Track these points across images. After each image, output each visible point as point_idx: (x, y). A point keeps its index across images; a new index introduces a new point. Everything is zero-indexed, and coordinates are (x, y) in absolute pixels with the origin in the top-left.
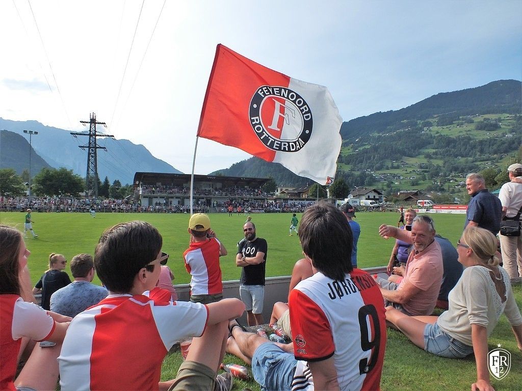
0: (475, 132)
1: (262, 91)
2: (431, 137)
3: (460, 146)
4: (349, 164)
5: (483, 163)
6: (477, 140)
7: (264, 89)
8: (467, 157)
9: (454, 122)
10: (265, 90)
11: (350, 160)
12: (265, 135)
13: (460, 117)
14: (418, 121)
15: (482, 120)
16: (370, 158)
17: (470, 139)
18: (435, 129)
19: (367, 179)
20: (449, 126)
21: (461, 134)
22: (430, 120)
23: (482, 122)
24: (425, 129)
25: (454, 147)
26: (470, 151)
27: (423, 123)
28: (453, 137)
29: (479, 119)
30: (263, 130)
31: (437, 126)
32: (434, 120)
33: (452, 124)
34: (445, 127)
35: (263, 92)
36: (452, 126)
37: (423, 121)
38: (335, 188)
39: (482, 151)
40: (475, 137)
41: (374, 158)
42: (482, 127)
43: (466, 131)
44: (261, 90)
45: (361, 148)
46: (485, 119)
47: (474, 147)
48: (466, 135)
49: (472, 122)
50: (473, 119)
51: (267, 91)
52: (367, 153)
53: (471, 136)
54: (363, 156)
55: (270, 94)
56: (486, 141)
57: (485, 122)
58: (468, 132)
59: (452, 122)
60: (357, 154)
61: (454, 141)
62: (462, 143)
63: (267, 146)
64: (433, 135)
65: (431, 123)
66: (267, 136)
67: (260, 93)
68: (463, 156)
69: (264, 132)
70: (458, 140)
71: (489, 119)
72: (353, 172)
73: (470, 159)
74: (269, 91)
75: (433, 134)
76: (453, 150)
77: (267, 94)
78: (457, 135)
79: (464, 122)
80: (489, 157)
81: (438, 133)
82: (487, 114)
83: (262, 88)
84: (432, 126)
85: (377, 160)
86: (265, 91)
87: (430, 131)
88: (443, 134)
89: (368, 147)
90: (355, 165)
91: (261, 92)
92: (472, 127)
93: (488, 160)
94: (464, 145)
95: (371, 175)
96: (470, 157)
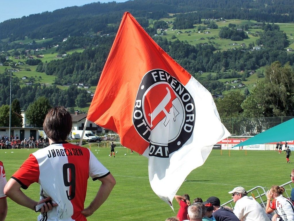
0: (219, 41)
1: (158, 74)
2: (166, 43)
3: (201, 57)
4: (51, 74)
5: (228, 80)
6: (222, 51)
7: (160, 72)
8: (210, 72)
9: (194, 25)
10: (162, 74)
11: (55, 69)
12: (144, 123)
13: (202, 20)
14: (150, 21)
15: (227, 26)
16: (83, 68)
17: (214, 49)
18: (170, 31)
19: (79, 97)
20: (188, 30)
21: (203, 42)
22: (165, 20)
23: (227, 29)
24: (159, 31)
25: (195, 58)
26: (213, 65)
27: (156, 23)
28: (194, 44)
29: (224, 24)
30: (143, 118)
31: (174, 28)
32: (170, 20)
33: (192, 27)
34: (183, 31)
35: (157, 76)
36: (192, 30)
37: (156, 21)
38: (34, 112)
39: (227, 65)
40: (220, 47)
41: (89, 67)
42: (227, 34)
43: (208, 38)
44: (156, 72)
45: (70, 53)
46: (230, 25)
47: (218, 59)
48: (209, 44)
49: (215, 27)
50: (217, 23)
51: (164, 76)
52: (78, 59)
53: (215, 46)
54: (74, 64)
55: (166, 81)
56: (232, 54)
57: (231, 29)
58: (212, 41)
59: (192, 24)
60: (65, 61)
61: (194, 50)
62: (204, 53)
63: (142, 136)
64: (168, 40)
65: (166, 24)
66: (146, 125)
67: (153, 75)
68: (204, 71)
69: (143, 120)
70: (198, 49)
71: (235, 26)
72: (58, 86)
73: (214, 74)
74: (165, 77)
75: (169, 38)
76: (193, 61)
77: (161, 79)
78: (198, 42)
79: (206, 26)
80: (235, 73)
81: (174, 37)
82: (233, 19)
83: (158, 71)
84: (167, 28)
85: (92, 70)
86: (161, 76)
87: (165, 34)
88: (181, 40)
89: (81, 51)
90: (61, 77)
91: (155, 75)
92: (215, 33)
93: (234, 77)
94: (206, 55)
95: (85, 92)
96: (213, 72)
